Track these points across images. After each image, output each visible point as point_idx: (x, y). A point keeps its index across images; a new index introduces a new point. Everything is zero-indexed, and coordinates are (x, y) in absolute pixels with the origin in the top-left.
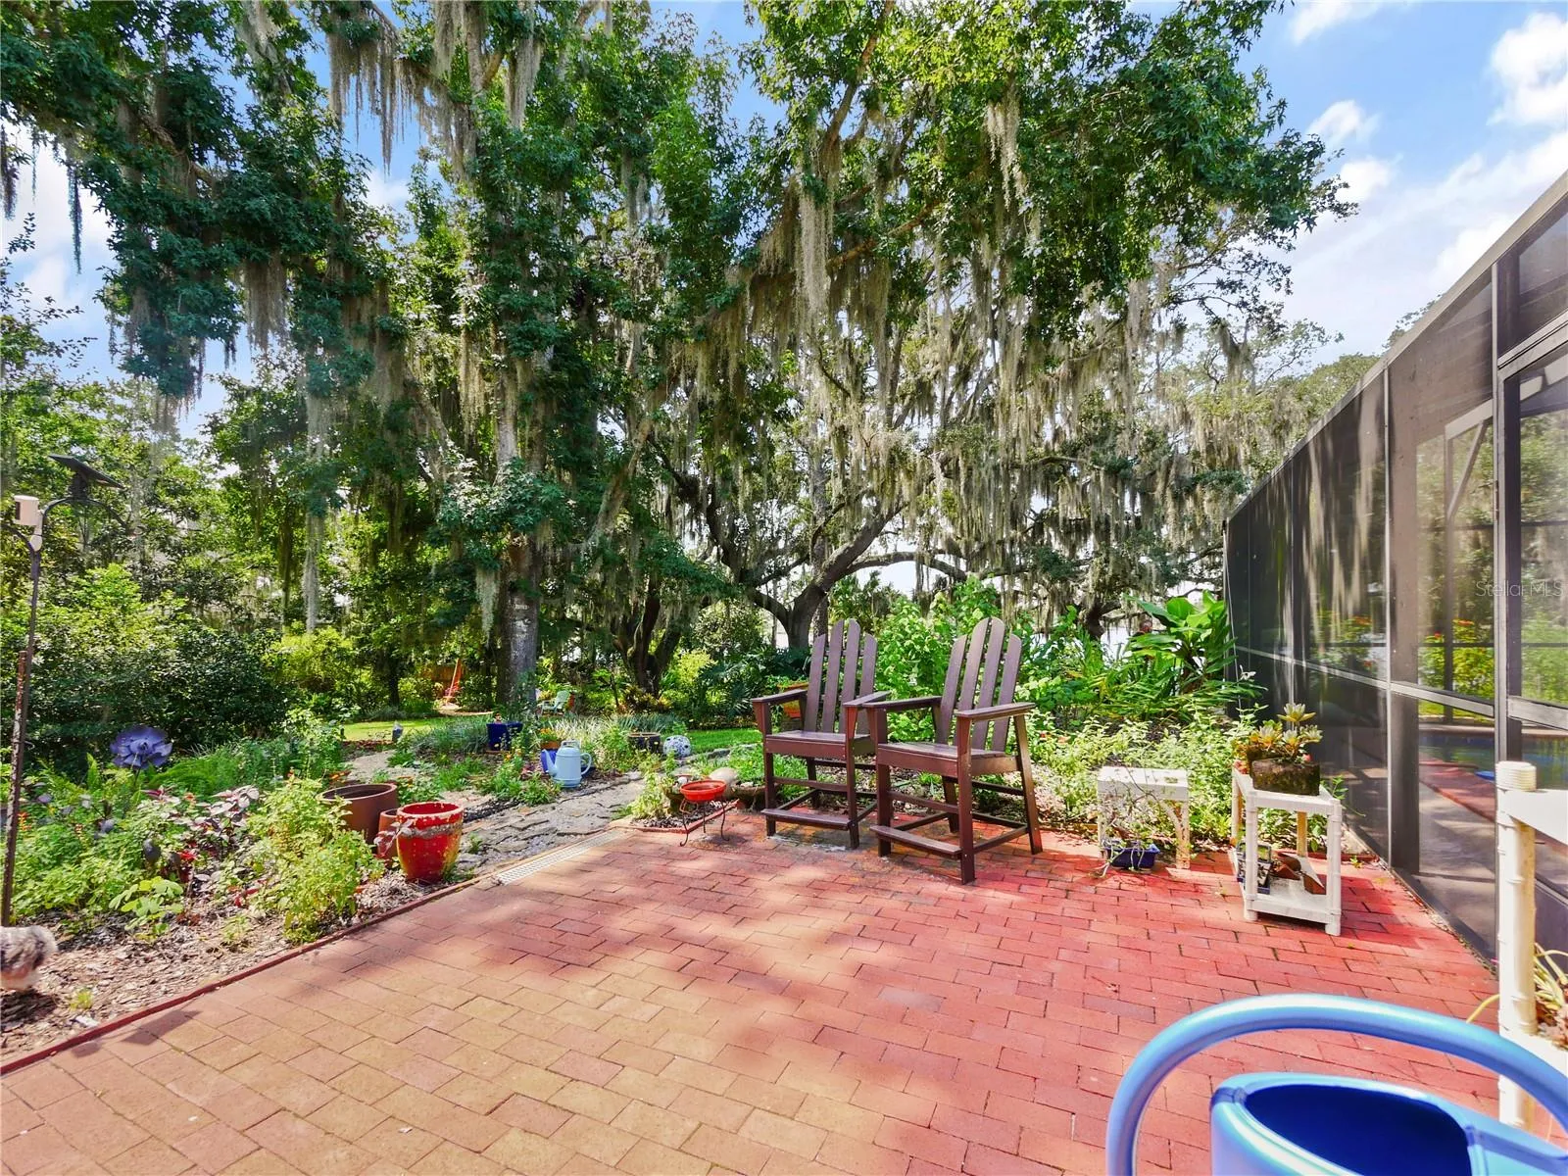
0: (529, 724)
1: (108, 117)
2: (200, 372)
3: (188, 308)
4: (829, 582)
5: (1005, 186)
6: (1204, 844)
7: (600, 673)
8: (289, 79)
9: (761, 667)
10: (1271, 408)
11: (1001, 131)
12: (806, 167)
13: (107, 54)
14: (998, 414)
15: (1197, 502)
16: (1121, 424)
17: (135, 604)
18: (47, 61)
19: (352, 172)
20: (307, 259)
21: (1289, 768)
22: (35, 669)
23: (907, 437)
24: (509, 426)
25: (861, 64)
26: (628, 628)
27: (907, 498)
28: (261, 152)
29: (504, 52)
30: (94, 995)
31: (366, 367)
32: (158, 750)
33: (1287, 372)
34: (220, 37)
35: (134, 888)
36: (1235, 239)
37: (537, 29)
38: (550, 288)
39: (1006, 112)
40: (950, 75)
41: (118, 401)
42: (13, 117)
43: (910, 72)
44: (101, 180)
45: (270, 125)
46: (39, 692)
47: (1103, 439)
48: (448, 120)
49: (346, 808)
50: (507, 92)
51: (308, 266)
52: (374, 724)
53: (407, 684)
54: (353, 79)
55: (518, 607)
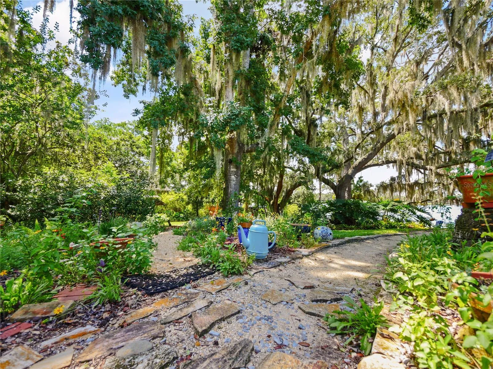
4: (355, 173)
24: (230, 89)
26: (271, 194)
55: (232, 170)
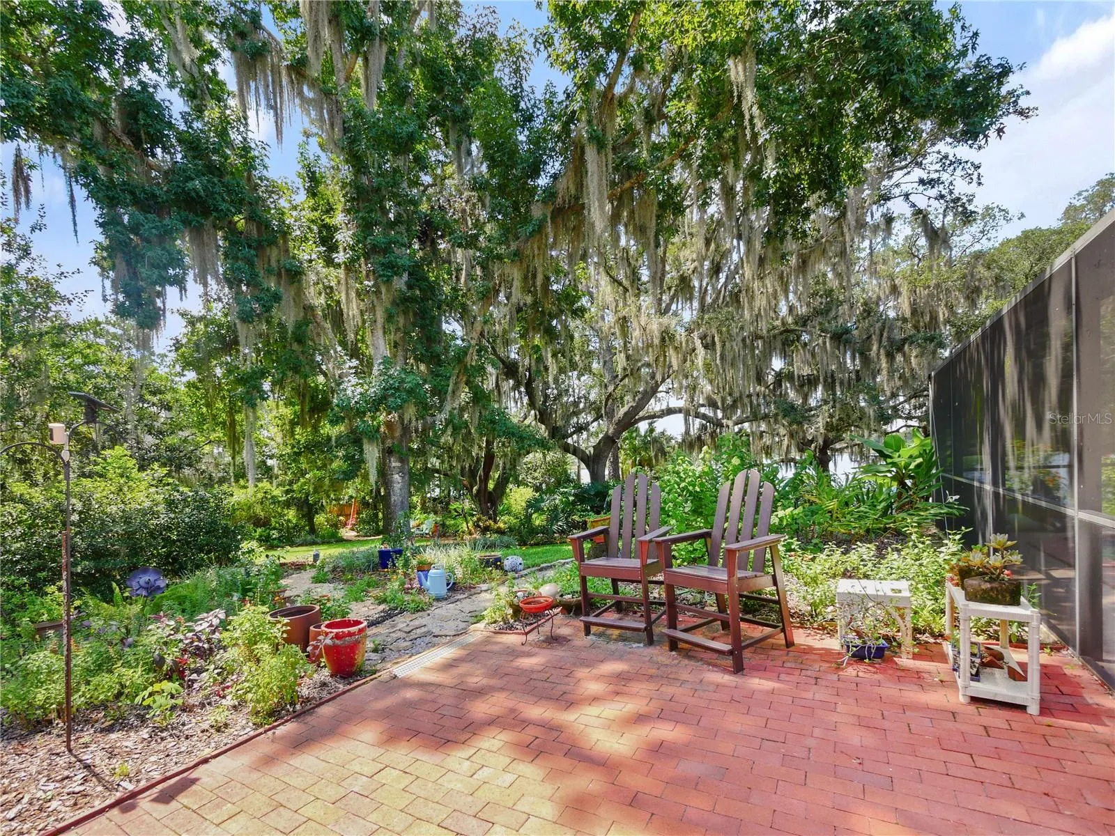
0: (407, 548)
1: (88, 131)
2: (164, 310)
3: (153, 266)
4: (618, 433)
5: (746, 123)
6: (923, 638)
7: (454, 506)
8: (208, 88)
9: (571, 498)
10: (964, 277)
11: (741, 78)
12: (589, 122)
13: (83, 84)
14: (743, 298)
15: (907, 359)
16: (841, 298)
17: (135, 473)
18: (43, 96)
19: (256, 153)
20: (230, 222)
21: (995, 585)
22: (73, 524)
23: (674, 322)
24: (380, 333)
25: (629, 36)
26: (473, 473)
27: (675, 368)
28: (193, 145)
29: (358, 53)
30: (130, 767)
31: (277, 298)
32: (158, 583)
33: (977, 247)
34: (158, 62)
35: (150, 689)
36: (933, 144)
37: (382, 32)
38: (403, 228)
39: (745, 63)
40: (699, 37)
41: (112, 330)
42: (24, 137)
43: (668, 37)
44: (86, 177)
45: (197, 125)
46: (78, 540)
47: (827, 311)
48: (322, 108)
49: (286, 625)
50: (362, 82)
51: (232, 225)
52: (300, 548)
53: (320, 519)
54: (253, 85)
55: (394, 464)
